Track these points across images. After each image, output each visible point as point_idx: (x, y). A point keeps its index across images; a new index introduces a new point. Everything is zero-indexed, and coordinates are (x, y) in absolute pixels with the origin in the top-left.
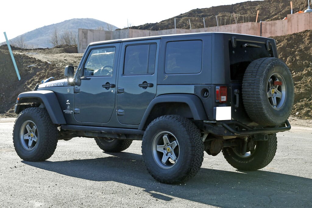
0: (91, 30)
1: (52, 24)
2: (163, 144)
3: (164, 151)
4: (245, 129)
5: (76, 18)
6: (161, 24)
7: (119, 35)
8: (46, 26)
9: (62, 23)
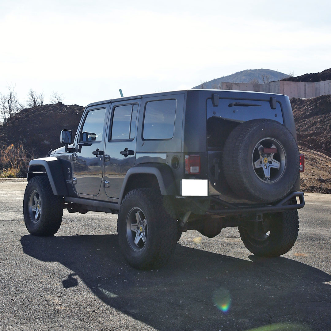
0: (236, 84)
1: (222, 77)
2: (136, 222)
3: (137, 230)
4: (227, 208)
5: (249, 69)
6: (323, 74)
7: (269, 89)
8: (215, 79)
9: (233, 75)
